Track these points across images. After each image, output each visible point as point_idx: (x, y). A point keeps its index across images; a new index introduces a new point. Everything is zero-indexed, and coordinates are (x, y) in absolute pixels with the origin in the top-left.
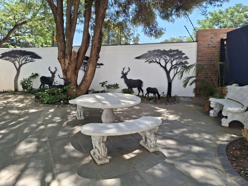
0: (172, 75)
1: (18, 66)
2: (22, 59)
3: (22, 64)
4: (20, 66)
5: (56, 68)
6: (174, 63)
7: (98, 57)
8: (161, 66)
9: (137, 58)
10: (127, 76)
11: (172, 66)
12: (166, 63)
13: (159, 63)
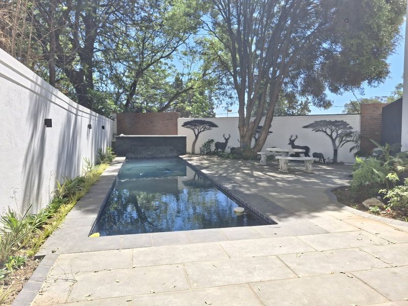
0: (337, 142)
1: (197, 133)
2: (201, 128)
3: (201, 132)
4: (199, 133)
5: (229, 135)
6: (340, 132)
7: (270, 126)
8: (328, 135)
9: (304, 127)
10: (295, 143)
11: (338, 135)
12: (332, 132)
13: (325, 132)
